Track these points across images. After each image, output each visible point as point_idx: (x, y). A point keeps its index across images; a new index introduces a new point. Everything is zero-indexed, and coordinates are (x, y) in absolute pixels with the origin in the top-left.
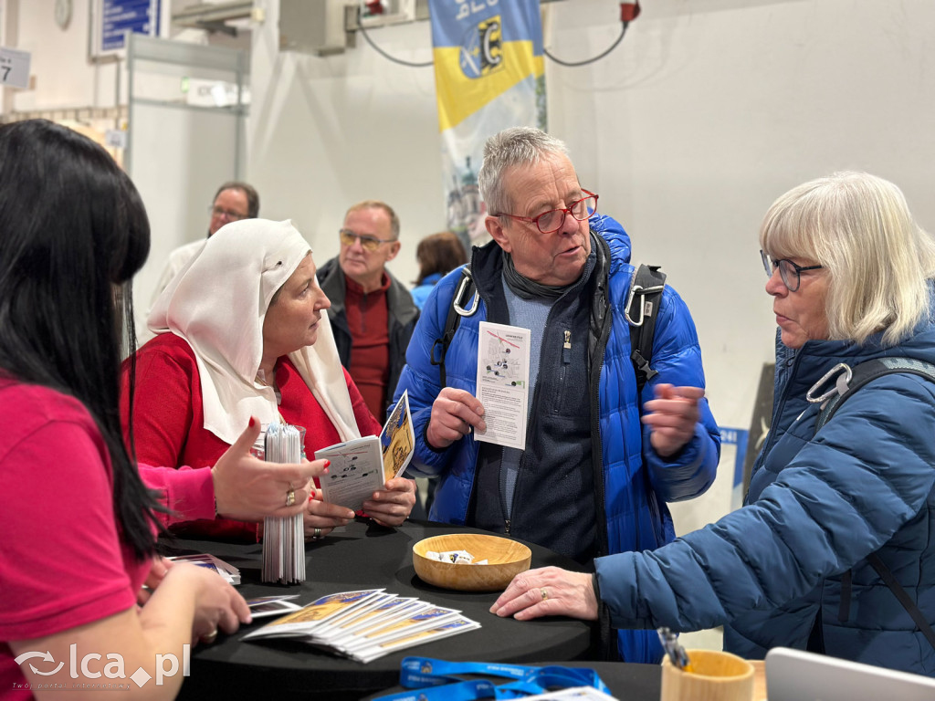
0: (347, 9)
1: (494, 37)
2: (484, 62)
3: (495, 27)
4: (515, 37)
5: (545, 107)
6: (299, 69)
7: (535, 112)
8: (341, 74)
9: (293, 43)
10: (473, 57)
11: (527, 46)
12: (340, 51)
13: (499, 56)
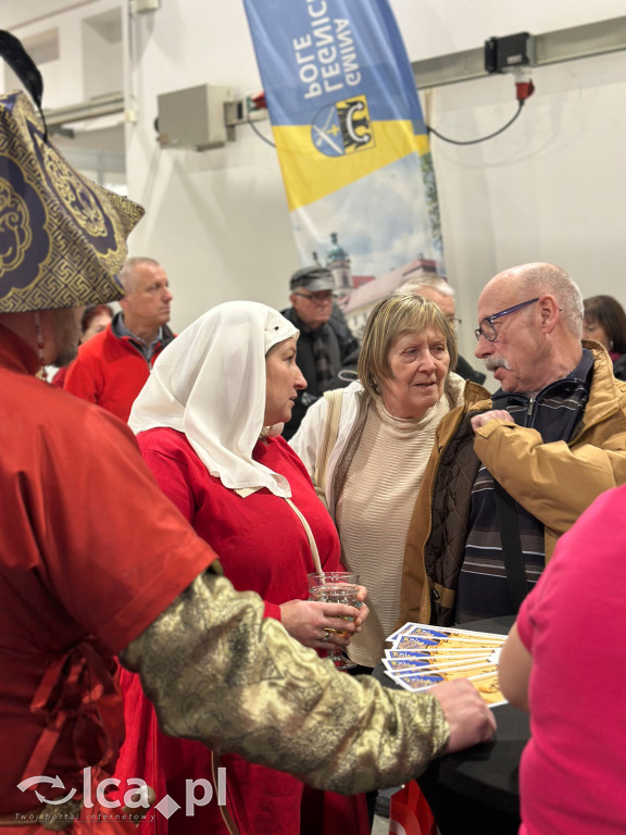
0: (227, 106)
1: (358, 116)
2: (347, 140)
3: (359, 106)
4: (387, 115)
5: (434, 184)
6: (177, 165)
7: (423, 189)
8: (221, 166)
9: (175, 141)
10: (331, 136)
11: (405, 125)
12: (219, 145)
13: (368, 134)
